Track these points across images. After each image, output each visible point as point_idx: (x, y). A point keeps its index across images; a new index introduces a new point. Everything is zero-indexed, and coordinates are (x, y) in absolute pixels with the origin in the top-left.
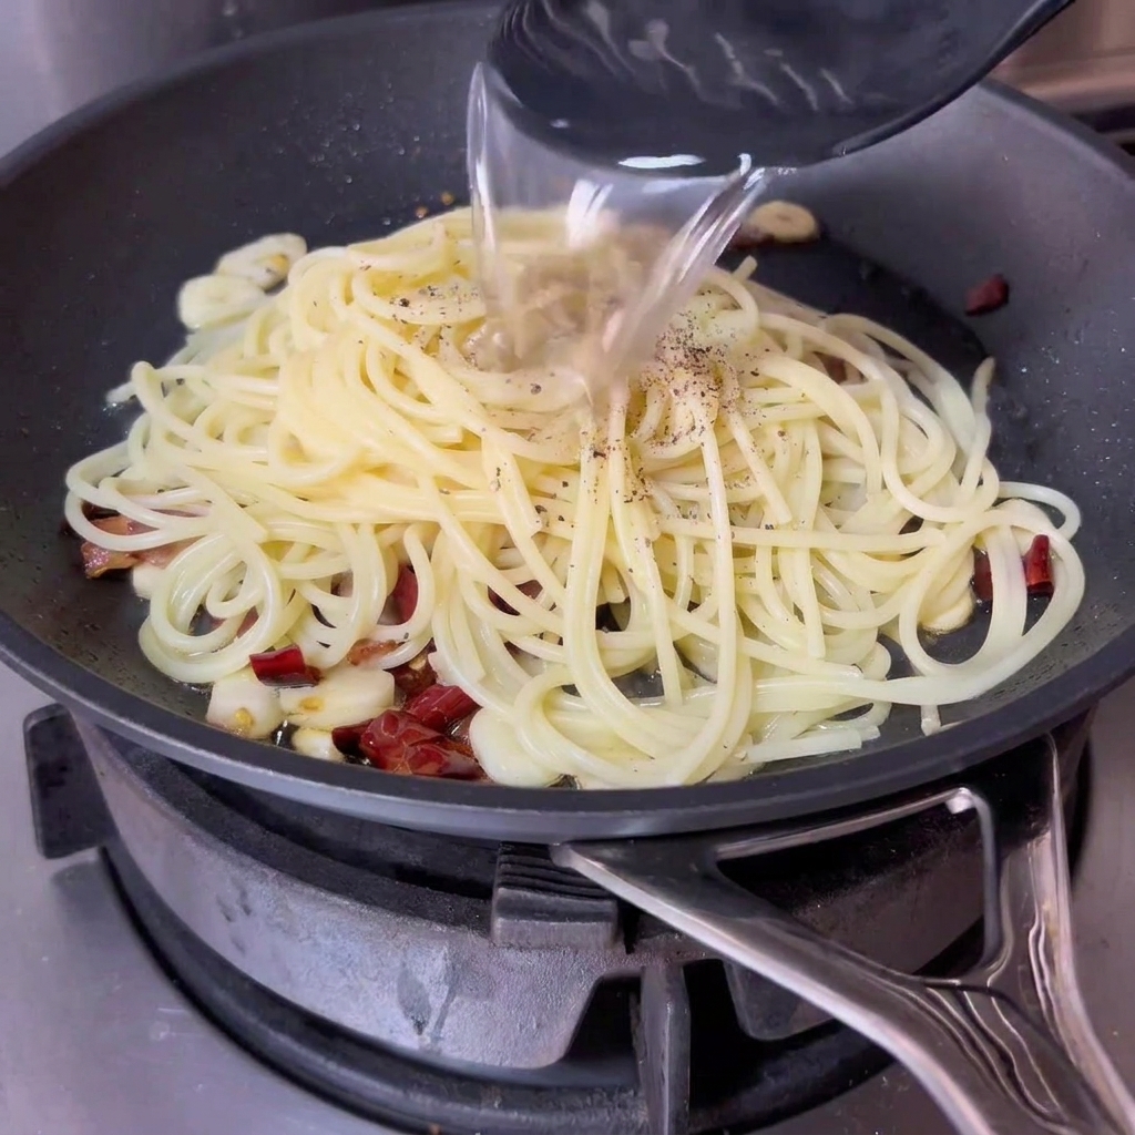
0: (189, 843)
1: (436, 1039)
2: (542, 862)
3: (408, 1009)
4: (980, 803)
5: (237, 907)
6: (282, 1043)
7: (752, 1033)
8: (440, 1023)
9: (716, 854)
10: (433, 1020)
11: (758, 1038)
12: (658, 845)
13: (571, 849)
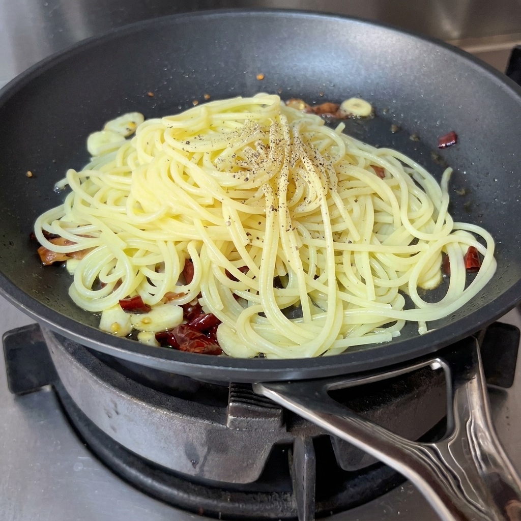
1: (202, 470)
2: (251, 391)
3: (189, 457)
4: (444, 365)
5: (113, 411)
7: (343, 468)
8: (204, 464)
9: (327, 388)
10: (201, 459)
11: (346, 470)
12: (302, 384)
13: (262, 386)
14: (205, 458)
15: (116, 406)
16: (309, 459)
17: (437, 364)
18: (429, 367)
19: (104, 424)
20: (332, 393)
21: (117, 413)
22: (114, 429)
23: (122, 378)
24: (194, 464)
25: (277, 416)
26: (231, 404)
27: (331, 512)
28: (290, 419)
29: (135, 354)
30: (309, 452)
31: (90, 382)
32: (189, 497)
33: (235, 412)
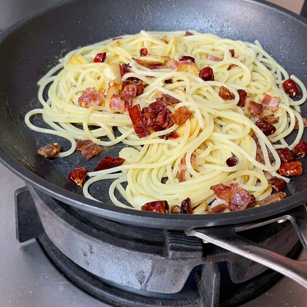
0: (76, 235)
1: (146, 286)
5: (88, 252)
6: (97, 290)
7: (233, 282)
8: (147, 282)
9: (235, 230)
10: (146, 281)
11: (235, 283)
13: (194, 231)
15: (91, 248)
16: (217, 275)
20: (239, 233)
21: (92, 253)
23: (95, 231)
25: (200, 250)
28: (210, 249)
33: (172, 248)
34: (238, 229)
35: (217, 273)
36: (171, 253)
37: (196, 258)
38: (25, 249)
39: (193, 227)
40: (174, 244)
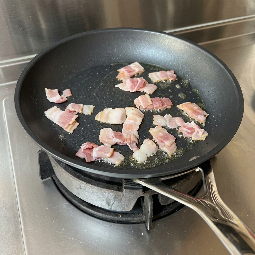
1: (111, 207)
2: (132, 181)
3: (107, 203)
4: (201, 170)
5: (79, 188)
9: (161, 180)
10: (111, 205)
11: (163, 205)
12: (152, 179)
13: (137, 180)
14: (113, 203)
15: (80, 186)
16: (151, 203)
17: (198, 170)
18: (195, 171)
19: (75, 192)
20: (163, 181)
21: (81, 189)
22: (78, 193)
23: (83, 177)
24: (109, 205)
25: (141, 189)
26: (124, 186)
27: (157, 219)
28: (145, 189)
29: (87, 168)
30: (151, 200)
31: (71, 178)
32: (106, 216)
33: (125, 188)
34: (163, 179)
35: (151, 201)
36: (124, 190)
37: (139, 193)
38: (45, 183)
39: (137, 178)
40: (126, 186)
